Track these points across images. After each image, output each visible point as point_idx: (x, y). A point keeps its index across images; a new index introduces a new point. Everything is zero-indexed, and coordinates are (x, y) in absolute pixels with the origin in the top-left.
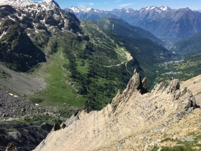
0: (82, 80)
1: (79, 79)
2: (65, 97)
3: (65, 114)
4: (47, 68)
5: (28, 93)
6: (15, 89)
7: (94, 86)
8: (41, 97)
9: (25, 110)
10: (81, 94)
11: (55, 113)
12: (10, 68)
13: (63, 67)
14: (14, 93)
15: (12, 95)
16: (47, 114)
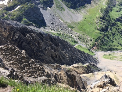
0: (109, 22)
1: (107, 21)
2: (88, 30)
3: (81, 39)
4: (90, 9)
5: (69, 21)
6: (63, 18)
7: (116, 29)
8: (74, 26)
9: (62, 29)
10: (100, 31)
11: (76, 36)
12: (67, 6)
13: (100, 10)
14: (62, 20)
15: (60, 20)
16: (71, 35)
